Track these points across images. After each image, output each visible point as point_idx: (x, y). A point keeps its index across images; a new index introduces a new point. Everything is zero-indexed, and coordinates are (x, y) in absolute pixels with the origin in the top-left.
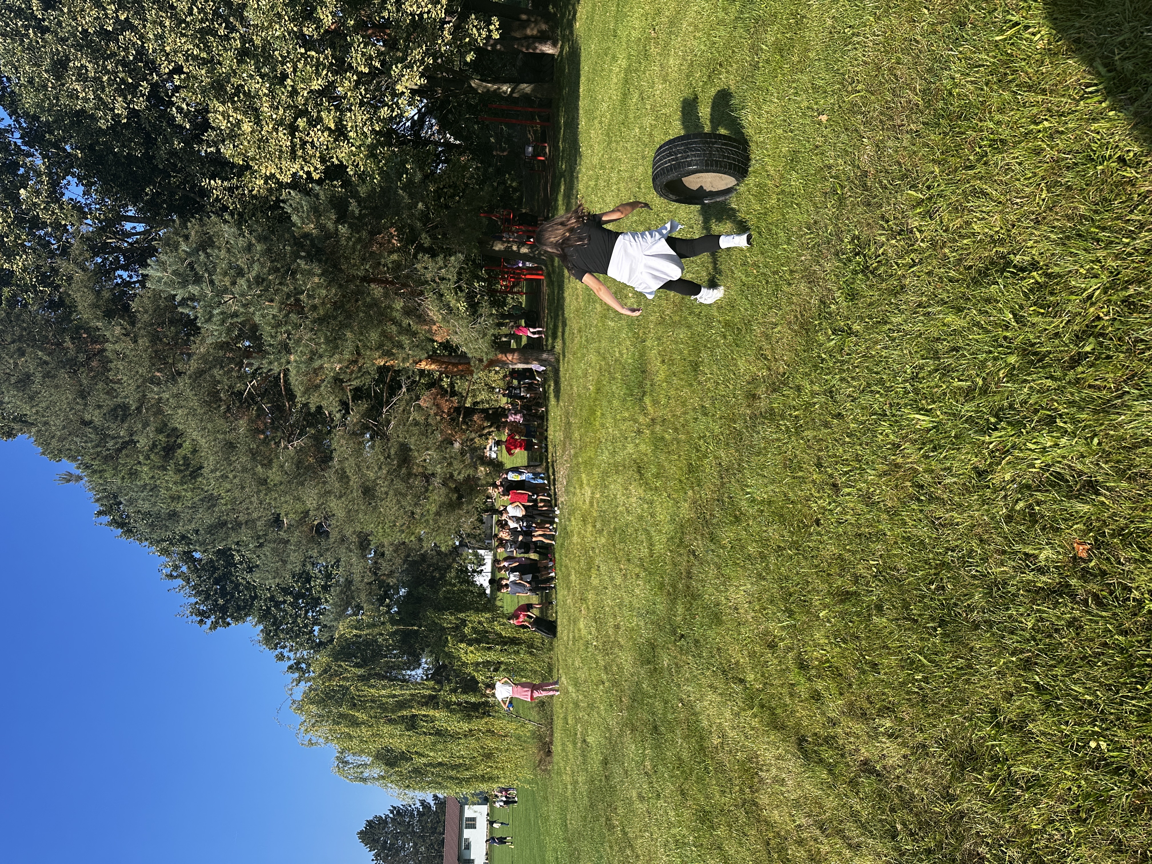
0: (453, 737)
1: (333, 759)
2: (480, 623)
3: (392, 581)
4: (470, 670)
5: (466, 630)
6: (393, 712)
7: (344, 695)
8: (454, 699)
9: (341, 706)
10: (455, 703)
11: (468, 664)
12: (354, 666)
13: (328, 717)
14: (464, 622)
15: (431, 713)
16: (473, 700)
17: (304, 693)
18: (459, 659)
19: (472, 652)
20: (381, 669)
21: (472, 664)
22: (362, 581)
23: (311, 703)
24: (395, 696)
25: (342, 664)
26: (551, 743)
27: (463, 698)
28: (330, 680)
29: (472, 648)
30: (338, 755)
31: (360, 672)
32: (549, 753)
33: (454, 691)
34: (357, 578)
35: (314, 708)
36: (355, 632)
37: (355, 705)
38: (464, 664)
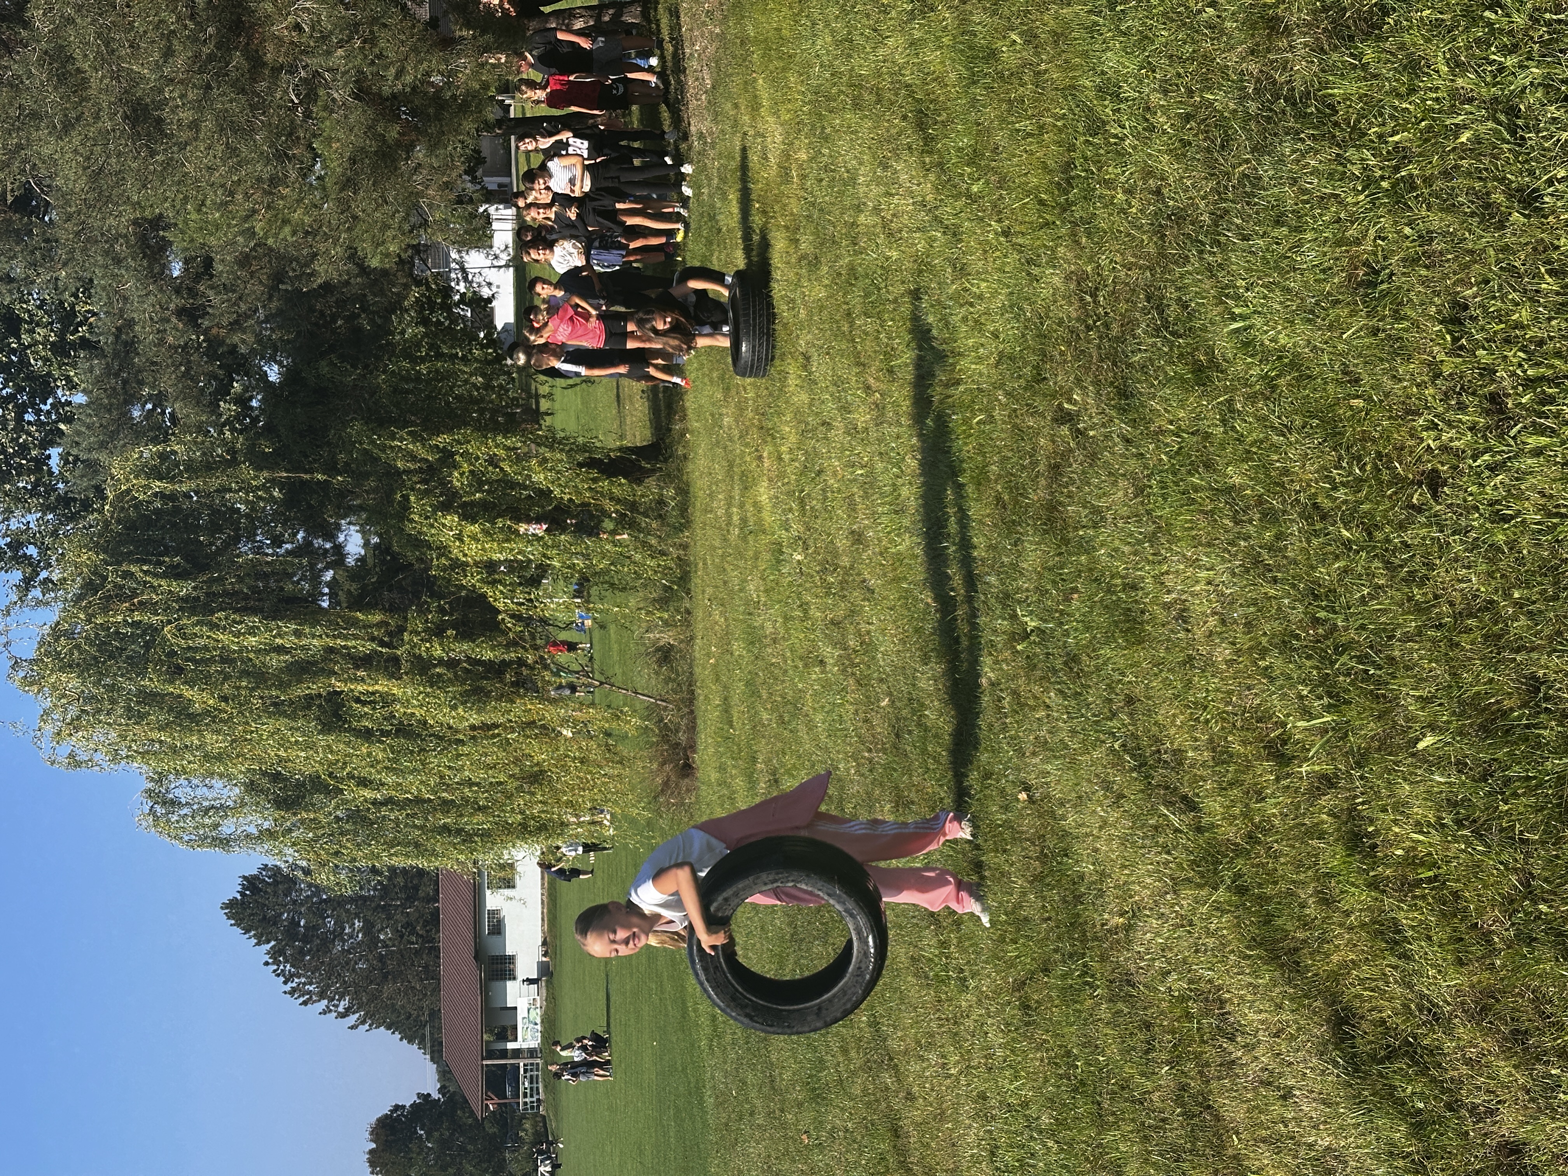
0: (441, 738)
1: (138, 796)
2: (493, 461)
3: (243, 341)
4: (472, 580)
5: (457, 480)
6: (282, 686)
7: (148, 646)
8: (438, 652)
9: (143, 674)
10: (441, 662)
11: (467, 564)
12: (164, 576)
13: (113, 702)
14: (447, 457)
15: (382, 686)
16: (488, 655)
17: (41, 644)
18: (443, 550)
19: (474, 538)
20: (240, 579)
21: (476, 564)
22: (162, 342)
23: (62, 669)
24: (280, 650)
25: (133, 569)
26: (692, 746)
27: (461, 649)
28: (105, 610)
29: (475, 528)
30: (150, 785)
31: (185, 589)
32: (687, 769)
33: (438, 632)
34: (145, 333)
35: (72, 682)
36: (157, 485)
37: (180, 670)
38: (458, 565)
